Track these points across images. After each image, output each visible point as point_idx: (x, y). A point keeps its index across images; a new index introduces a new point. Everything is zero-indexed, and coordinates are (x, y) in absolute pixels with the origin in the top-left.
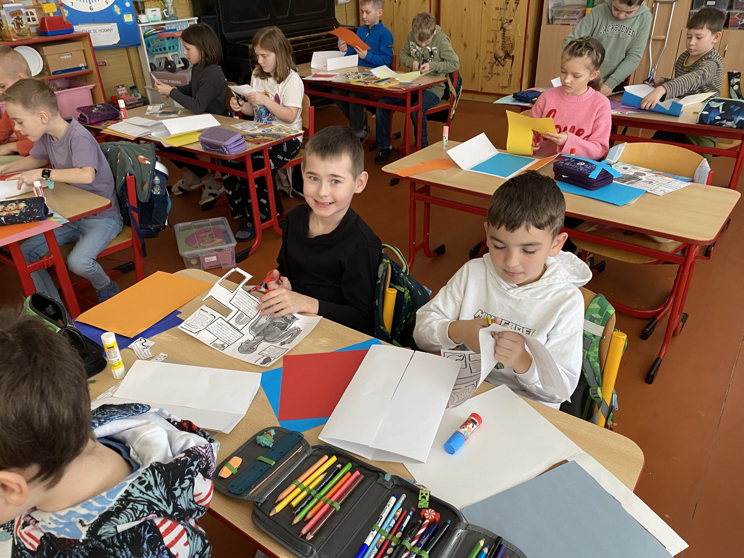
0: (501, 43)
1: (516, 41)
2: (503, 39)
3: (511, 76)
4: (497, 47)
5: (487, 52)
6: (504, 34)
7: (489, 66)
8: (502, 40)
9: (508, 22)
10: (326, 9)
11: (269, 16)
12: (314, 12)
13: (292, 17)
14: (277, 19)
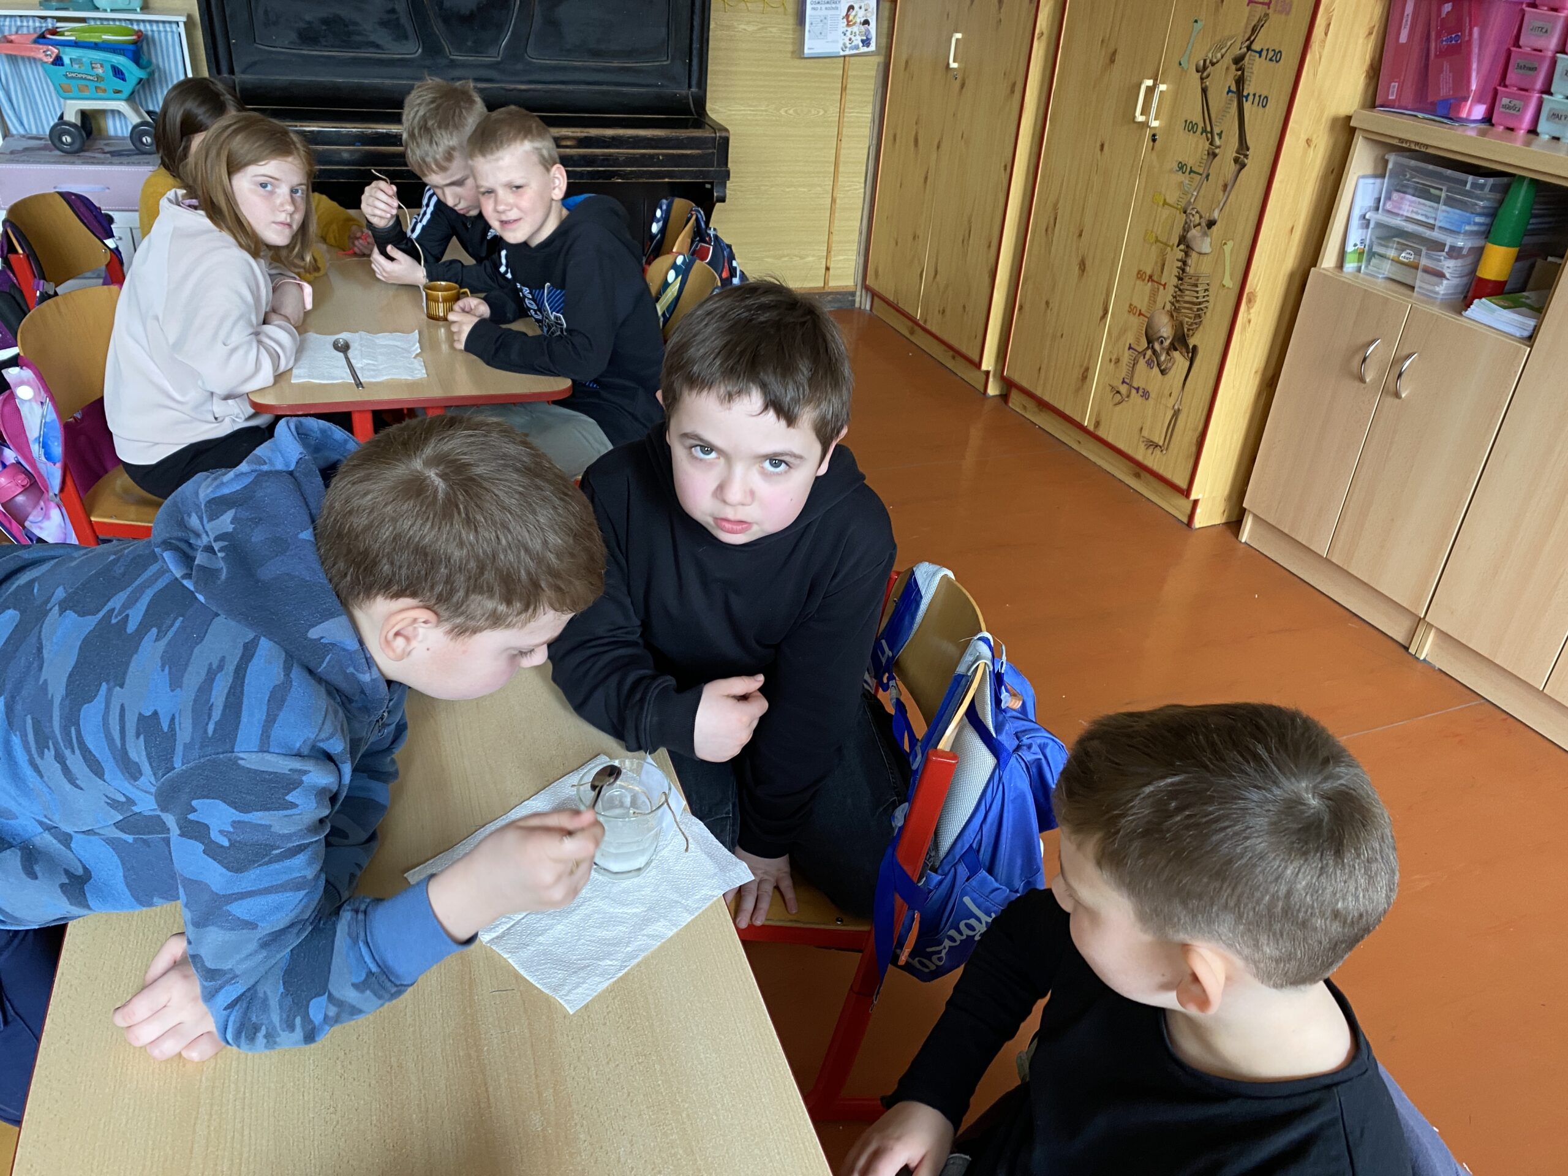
0: (1171, 290)
1: (1211, 299)
2: (1180, 279)
3: (1176, 413)
4: (1159, 305)
5: (1132, 309)
6: (1185, 263)
7: (1126, 357)
8: (1175, 281)
9: (1204, 224)
10: (669, 62)
11: (420, 50)
12: (615, 64)
13: (519, 67)
14: (453, 64)
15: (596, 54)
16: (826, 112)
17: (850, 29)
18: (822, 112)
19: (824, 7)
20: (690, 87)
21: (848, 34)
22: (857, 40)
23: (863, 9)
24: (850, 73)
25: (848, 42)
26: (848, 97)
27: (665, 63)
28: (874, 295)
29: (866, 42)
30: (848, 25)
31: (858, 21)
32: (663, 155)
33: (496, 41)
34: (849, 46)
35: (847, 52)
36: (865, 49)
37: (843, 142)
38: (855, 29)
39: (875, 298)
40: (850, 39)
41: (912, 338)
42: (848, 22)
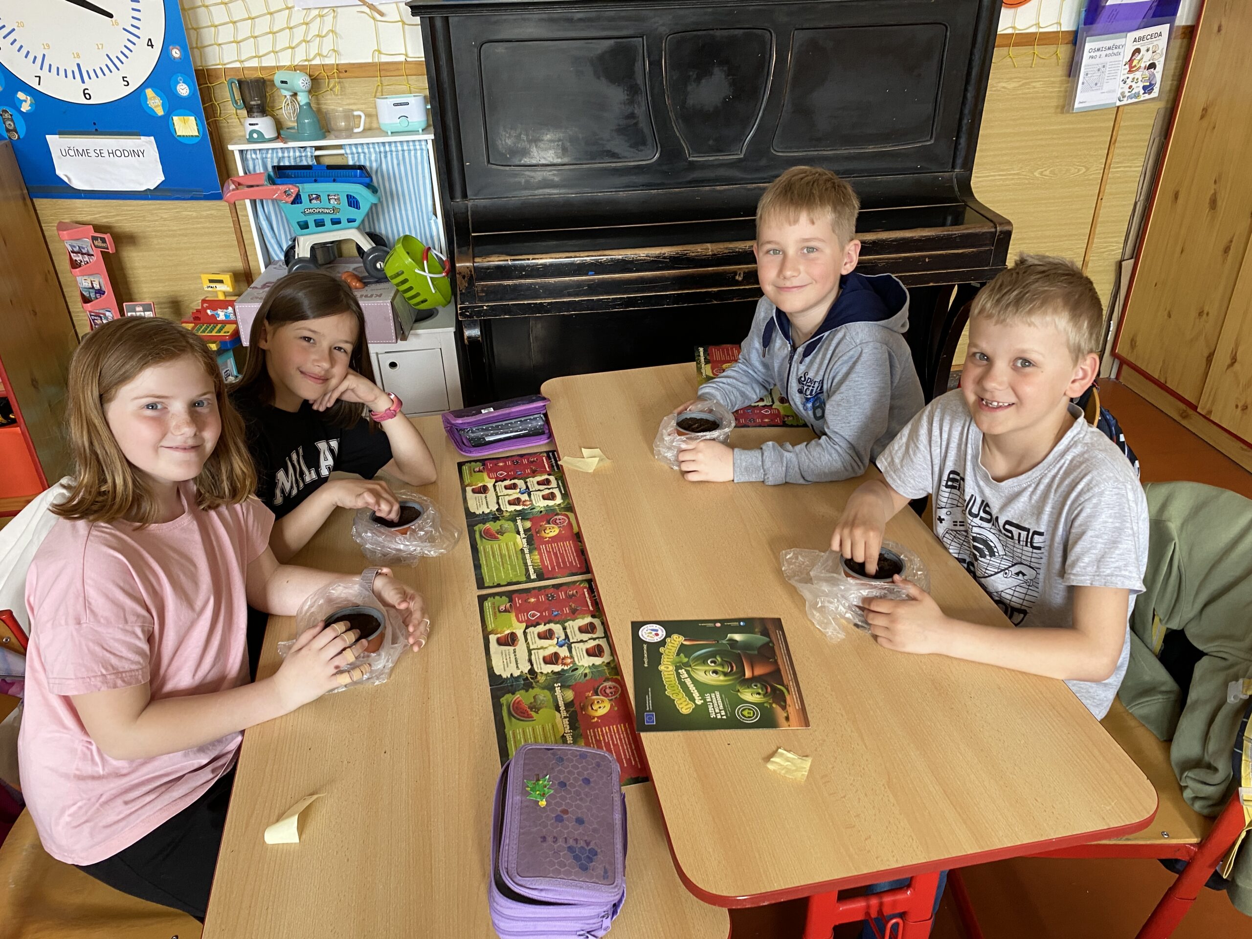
10: (932, 142)
11: (657, 155)
12: (871, 149)
13: (763, 162)
14: (693, 166)
15: (848, 141)
16: (1087, 169)
17: (1131, 76)
18: (1084, 170)
19: (1104, 53)
20: (953, 167)
21: (1129, 81)
22: (1138, 88)
23: (1151, 51)
24: (1122, 124)
25: (1127, 90)
26: (1117, 151)
27: (929, 143)
28: (1123, 362)
29: (1148, 89)
30: (1130, 71)
31: (1143, 65)
32: (929, 257)
33: (740, 138)
34: (1127, 94)
35: (1125, 102)
36: (1147, 96)
37: (1103, 201)
38: (1138, 75)
39: (1125, 367)
40: (1130, 87)
41: (1184, 423)
42: (1131, 67)
